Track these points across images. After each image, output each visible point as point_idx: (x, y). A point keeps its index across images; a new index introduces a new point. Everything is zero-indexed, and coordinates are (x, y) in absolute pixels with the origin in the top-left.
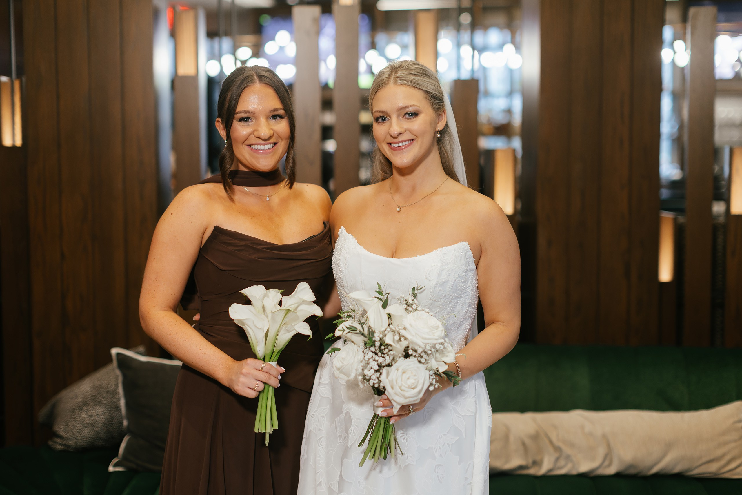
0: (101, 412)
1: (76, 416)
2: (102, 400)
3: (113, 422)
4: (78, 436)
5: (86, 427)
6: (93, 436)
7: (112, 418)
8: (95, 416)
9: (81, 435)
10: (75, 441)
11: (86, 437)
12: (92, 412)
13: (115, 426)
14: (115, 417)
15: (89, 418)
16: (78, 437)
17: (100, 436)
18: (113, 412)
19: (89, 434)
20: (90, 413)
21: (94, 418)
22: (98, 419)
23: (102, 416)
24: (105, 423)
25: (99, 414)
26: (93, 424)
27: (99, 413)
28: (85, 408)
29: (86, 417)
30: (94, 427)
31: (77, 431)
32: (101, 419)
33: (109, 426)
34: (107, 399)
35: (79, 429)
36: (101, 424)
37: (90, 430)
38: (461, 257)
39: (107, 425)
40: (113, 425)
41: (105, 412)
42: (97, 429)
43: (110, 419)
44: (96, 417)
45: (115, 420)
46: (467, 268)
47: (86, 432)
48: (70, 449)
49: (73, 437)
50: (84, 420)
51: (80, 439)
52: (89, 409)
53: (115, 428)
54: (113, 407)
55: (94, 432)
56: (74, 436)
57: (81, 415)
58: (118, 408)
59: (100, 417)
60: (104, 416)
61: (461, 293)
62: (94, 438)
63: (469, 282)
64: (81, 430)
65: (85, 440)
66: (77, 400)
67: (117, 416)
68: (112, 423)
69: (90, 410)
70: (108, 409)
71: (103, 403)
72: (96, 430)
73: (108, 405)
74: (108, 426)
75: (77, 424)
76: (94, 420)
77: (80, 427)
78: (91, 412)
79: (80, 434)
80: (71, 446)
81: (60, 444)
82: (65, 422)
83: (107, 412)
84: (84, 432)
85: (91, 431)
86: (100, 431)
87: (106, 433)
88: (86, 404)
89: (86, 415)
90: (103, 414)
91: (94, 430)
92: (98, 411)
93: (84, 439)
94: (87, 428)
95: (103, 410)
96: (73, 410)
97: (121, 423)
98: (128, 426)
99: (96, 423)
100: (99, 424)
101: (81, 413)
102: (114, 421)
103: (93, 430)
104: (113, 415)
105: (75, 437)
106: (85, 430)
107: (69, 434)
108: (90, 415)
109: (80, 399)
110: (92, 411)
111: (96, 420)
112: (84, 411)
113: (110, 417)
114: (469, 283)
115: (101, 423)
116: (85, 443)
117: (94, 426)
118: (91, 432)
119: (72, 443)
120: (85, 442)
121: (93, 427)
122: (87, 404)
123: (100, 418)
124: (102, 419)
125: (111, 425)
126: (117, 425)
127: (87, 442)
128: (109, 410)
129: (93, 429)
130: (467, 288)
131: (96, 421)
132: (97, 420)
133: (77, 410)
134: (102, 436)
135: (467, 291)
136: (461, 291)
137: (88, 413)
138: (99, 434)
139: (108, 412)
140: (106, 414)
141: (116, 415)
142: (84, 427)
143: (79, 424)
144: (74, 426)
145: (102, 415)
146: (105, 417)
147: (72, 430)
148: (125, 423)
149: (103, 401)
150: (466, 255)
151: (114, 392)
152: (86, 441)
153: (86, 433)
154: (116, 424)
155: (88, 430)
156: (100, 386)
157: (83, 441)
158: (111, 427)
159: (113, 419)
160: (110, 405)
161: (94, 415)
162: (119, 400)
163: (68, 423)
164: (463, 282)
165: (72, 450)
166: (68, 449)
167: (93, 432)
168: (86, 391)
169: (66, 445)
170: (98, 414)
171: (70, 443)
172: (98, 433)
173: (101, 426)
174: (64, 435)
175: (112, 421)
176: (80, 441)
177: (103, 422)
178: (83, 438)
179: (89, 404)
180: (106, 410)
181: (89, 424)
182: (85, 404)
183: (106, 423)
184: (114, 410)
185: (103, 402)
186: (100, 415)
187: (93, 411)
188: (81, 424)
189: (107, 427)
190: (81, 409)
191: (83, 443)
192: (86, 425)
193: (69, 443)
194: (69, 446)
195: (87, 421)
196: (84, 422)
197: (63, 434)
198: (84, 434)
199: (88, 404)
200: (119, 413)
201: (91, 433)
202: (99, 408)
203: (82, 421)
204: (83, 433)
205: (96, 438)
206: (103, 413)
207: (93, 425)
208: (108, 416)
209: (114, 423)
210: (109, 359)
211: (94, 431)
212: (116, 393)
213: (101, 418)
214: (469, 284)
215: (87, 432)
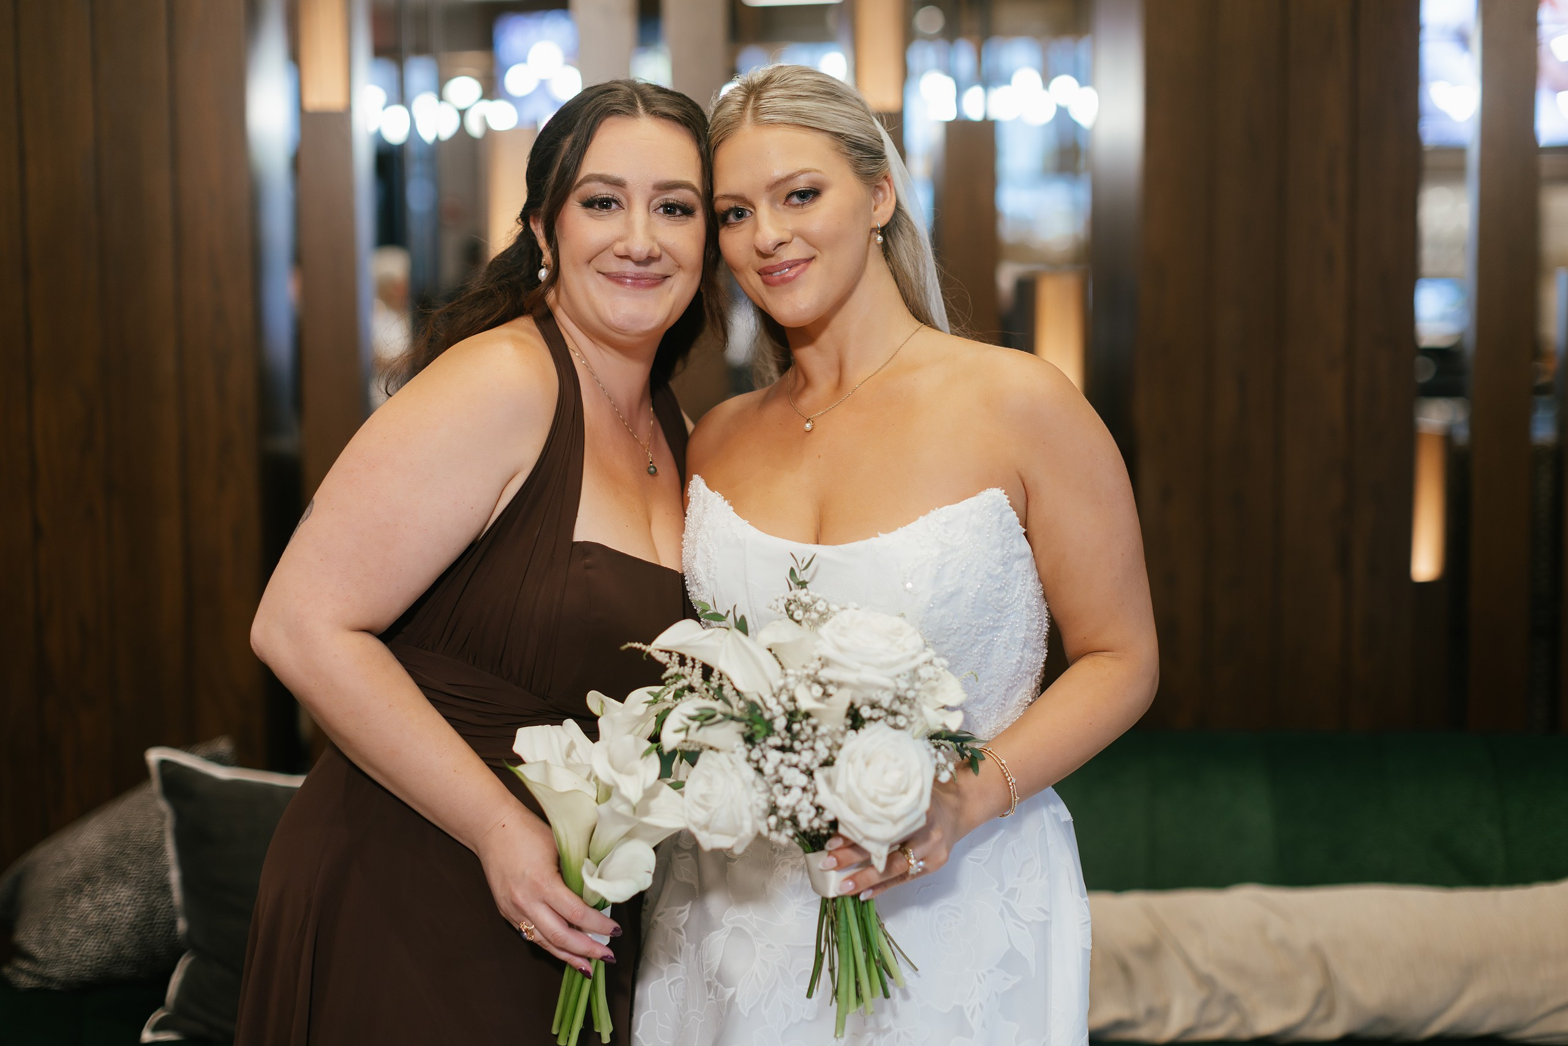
0: (125, 898)
1: (68, 907)
2: (130, 868)
3: (155, 921)
4: (71, 956)
5: (90, 933)
6: (108, 953)
7: (152, 911)
8: (113, 908)
9: (78, 952)
10: (65, 966)
11: (91, 957)
12: (105, 898)
13: (160, 929)
14: (160, 909)
15: (99, 911)
16: (72, 958)
17: (125, 953)
18: (155, 896)
19: (97, 950)
20: (101, 900)
21: (110, 911)
22: (120, 914)
23: (129, 908)
24: (134, 923)
25: (122, 903)
26: (106, 926)
27: (122, 899)
28: (88, 888)
29: (90, 909)
30: (110, 933)
31: (72, 942)
32: (126, 915)
33: (144, 931)
34: (140, 866)
35: (75, 938)
36: (128, 926)
37: (100, 941)
38: (989, 528)
39: (140, 929)
40: (154, 927)
41: (136, 896)
42: (117, 939)
43: (148, 913)
44: (115, 909)
45: (160, 916)
46: (1008, 553)
47: (91, 946)
48: (54, 985)
49: (61, 956)
50: (86, 917)
51: (76, 961)
52: (98, 890)
53: (159, 935)
54: (154, 885)
55: (111, 944)
56: (63, 954)
57: (79, 905)
58: (165, 888)
59: (124, 909)
60: (132, 906)
61: (999, 617)
62: (110, 958)
63: (1018, 587)
64: (78, 940)
65: (88, 963)
66: (71, 868)
67: (163, 907)
68: (151, 924)
69: (99, 892)
70: (143, 890)
71: (130, 876)
72: (115, 939)
73: (143, 881)
74: (142, 930)
75: (70, 927)
76: (110, 916)
77: (77, 933)
78: (103, 896)
79: (77, 950)
80: (57, 978)
81: (29, 974)
82: (41, 922)
83: (141, 898)
84: (87, 945)
85: (102, 943)
86: (125, 941)
87: (138, 946)
88: (91, 878)
89: (90, 905)
90: (132, 902)
91: (111, 939)
92: (118, 894)
93: (86, 961)
94: (92, 937)
95: (130, 893)
96: (60, 894)
97: (173, 923)
98: (189, 934)
99: (115, 923)
100: (123, 926)
101: (80, 899)
102: (156, 918)
103: (108, 940)
104: (155, 904)
105: (64, 958)
106: (89, 940)
107: (51, 950)
108: (100, 905)
109: (77, 867)
110: (106, 894)
111: (113, 917)
112: (87, 895)
113: (147, 908)
114: (1018, 590)
115: (127, 924)
116: (90, 970)
117: (110, 931)
118: (103, 945)
119: (57, 971)
120: (89, 968)
121: (107, 932)
122: (95, 877)
123: (125, 912)
124: (129, 914)
125: (149, 928)
126: (163, 927)
127: (93, 967)
128: (146, 892)
129: (106, 938)
130: (1014, 602)
131: (114, 920)
132: (116, 916)
133: (70, 894)
134: (129, 953)
135: (1015, 610)
136: (999, 612)
137: (96, 901)
138: (122, 950)
139: (144, 896)
140: (138, 902)
141: (162, 904)
142: (85, 933)
143: (75, 928)
144: (63, 933)
145: (128, 904)
146: (135, 909)
147: (57, 942)
148: (182, 925)
149: (132, 872)
150: (1000, 522)
151: (157, 850)
152: (91, 966)
153: (92, 948)
154: (162, 925)
155: (96, 941)
156: (125, 834)
157: (83, 966)
158: (150, 932)
159: (155, 914)
160: (147, 880)
161: (109, 904)
162: (167, 869)
163: (49, 923)
164: (1001, 589)
165: (56, 988)
166: (48, 986)
167: (107, 946)
168: (93, 848)
169: (42, 977)
170: (119, 903)
171: (54, 970)
172: (119, 947)
173: (127, 930)
174: (39, 952)
175: (153, 919)
176: (77, 967)
177: (132, 920)
178: (84, 959)
179: (99, 878)
180: (139, 892)
181: (99, 926)
182: (88, 878)
183: (138, 922)
184: (158, 894)
185: (130, 874)
186: (124, 904)
187: (108, 896)
188: (79, 927)
189: (139, 933)
190: (78, 890)
191: (85, 970)
192: (91, 929)
193: (52, 972)
194: (50, 979)
195: (93, 919)
196: (85, 921)
197: (36, 950)
198: (87, 951)
199: (96, 879)
200: (169, 901)
201: (104, 947)
202: (121, 888)
203: (82, 918)
204: (84, 947)
205: (114, 960)
206: (131, 900)
207: (107, 928)
208: (143, 906)
209: (156, 923)
210: (142, 773)
211: (109, 942)
212: (162, 853)
213: (127, 912)
214: (1017, 592)
215: (94, 944)
